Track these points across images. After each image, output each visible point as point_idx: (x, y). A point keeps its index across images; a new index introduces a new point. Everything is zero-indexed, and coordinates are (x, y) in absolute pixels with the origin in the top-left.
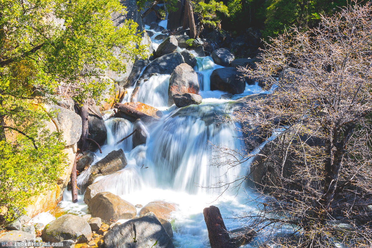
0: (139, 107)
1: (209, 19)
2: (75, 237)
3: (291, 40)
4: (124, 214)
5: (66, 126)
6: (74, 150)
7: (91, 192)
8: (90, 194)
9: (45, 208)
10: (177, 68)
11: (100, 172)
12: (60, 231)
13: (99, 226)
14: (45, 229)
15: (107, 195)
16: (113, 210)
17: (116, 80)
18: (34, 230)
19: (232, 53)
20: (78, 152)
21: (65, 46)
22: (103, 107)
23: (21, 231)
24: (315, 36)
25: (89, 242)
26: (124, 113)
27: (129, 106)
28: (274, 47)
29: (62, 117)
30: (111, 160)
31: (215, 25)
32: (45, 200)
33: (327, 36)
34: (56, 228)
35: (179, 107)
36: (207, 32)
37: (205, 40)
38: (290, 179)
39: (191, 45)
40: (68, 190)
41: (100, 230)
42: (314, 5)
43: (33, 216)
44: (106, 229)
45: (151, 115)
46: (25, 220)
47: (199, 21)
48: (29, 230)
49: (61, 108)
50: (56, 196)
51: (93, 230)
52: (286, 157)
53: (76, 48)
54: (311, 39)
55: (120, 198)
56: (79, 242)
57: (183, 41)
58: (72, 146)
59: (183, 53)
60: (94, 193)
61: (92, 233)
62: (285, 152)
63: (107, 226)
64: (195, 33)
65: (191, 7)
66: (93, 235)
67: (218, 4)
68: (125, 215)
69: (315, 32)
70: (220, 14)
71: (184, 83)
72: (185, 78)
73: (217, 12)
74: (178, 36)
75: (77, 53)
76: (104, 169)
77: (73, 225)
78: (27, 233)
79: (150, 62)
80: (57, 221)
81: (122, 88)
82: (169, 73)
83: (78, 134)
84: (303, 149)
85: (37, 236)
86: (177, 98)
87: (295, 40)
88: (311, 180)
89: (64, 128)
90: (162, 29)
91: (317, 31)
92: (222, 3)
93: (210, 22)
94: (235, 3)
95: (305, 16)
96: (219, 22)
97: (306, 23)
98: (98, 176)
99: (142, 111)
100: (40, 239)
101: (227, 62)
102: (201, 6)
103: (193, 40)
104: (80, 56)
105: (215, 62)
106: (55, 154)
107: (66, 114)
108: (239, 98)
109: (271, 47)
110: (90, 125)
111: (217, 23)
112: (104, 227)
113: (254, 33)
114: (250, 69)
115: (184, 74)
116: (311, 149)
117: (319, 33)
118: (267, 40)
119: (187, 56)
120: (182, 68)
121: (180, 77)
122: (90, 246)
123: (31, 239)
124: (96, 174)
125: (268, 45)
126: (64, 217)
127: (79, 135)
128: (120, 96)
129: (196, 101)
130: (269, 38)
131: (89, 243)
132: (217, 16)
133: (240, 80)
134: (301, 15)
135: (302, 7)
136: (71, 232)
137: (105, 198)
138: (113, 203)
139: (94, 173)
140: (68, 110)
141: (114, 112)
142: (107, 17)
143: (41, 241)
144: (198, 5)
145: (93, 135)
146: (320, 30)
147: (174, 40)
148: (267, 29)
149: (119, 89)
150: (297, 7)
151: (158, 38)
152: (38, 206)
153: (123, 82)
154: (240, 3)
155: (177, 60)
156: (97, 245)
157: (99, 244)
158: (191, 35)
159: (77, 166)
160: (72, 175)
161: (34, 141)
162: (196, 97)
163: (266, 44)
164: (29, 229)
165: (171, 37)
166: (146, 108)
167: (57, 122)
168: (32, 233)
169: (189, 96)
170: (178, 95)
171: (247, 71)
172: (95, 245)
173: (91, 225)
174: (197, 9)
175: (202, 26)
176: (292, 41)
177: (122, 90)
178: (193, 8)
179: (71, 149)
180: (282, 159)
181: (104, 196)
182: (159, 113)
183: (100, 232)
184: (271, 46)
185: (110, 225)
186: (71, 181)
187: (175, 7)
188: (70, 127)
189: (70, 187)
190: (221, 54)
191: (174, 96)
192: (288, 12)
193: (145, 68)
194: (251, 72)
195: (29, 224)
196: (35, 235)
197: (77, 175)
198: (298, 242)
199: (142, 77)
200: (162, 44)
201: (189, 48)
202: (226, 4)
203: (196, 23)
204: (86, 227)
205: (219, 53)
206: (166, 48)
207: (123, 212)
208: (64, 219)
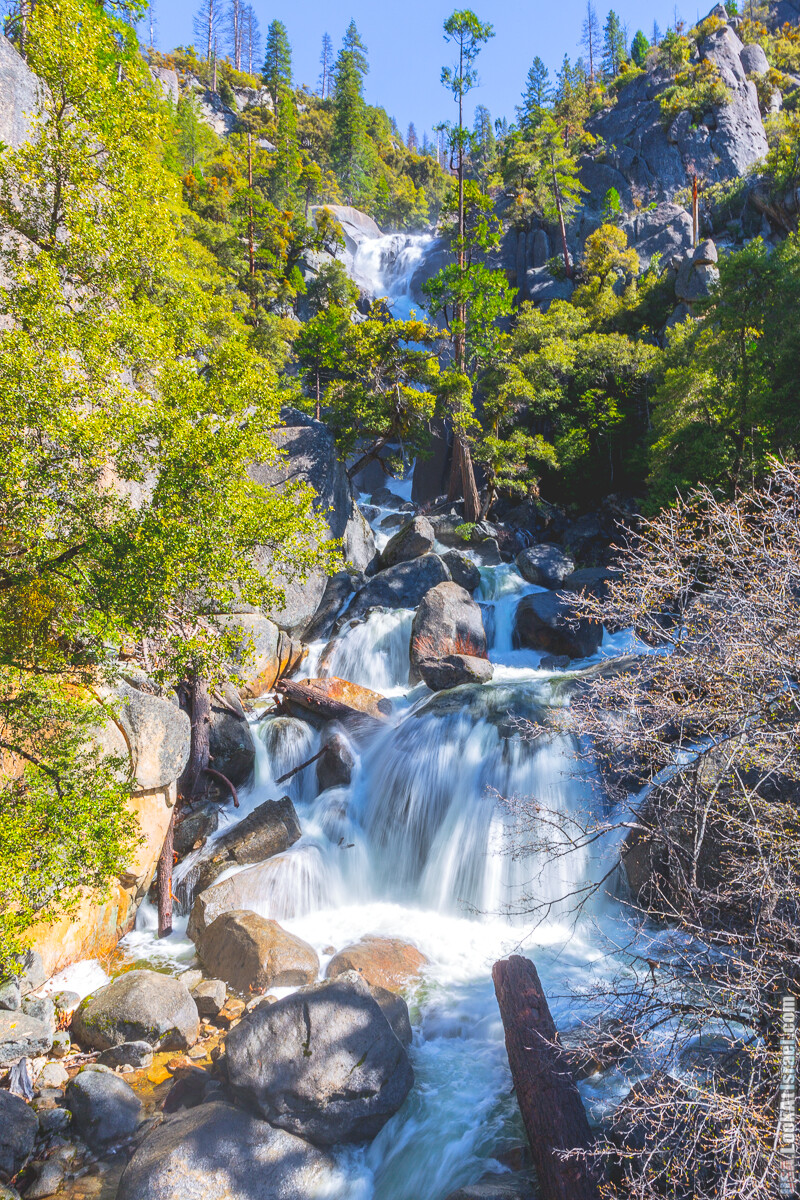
0: (337, 689)
1: (511, 476)
2: (155, 1035)
3: (695, 523)
4: (287, 973)
5: (150, 738)
6: (167, 800)
7: (206, 911)
8: (202, 914)
9: (88, 951)
10: (431, 593)
11: (232, 856)
12: (117, 1015)
13: (219, 1003)
14: (81, 1008)
15: (244, 919)
16: (257, 959)
17: (284, 624)
18: (53, 1011)
19: (569, 557)
20: (180, 804)
21: (133, 547)
22: (249, 690)
23: (18, 1013)
24: (758, 510)
25: (190, 1048)
26: (298, 705)
27: (310, 687)
28: (652, 540)
29: (142, 717)
30: (261, 824)
31: (524, 488)
32: (89, 928)
33: (792, 511)
34: (107, 1007)
35: (436, 691)
36: (507, 507)
37: (502, 524)
38: (715, 892)
39: (467, 537)
40: (151, 901)
41: (221, 1014)
42: (768, 437)
43: (55, 972)
44: (236, 1014)
45: (365, 710)
46: (34, 981)
47: (486, 480)
48: (39, 1012)
49: (141, 693)
50: (119, 917)
51: (202, 1015)
52: (703, 832)
53: (161, 549)
54: (750, 520)
55: (277, 929)
56: (165, 1048)
57: (447, 529)
58: (163, 789)
59: (447, 558)
60: (213, 910)
61: (201, 1022)
62: (700, 818)
63: (241, 1005)
64: (478, 510)
65: (467, 450)
66: (203, 1028)
67: (531, 440)
68: (289, 976)
69: (757, 501)
70: (537, 465)
71: (447, 628)
72: (451, 617)
73: (530, 460)
74: (437, 518)
75: (163, 562)
76: (241, 848)
77: (152, 1000)
78: (32, 1020)
79: (367, 580)
80: (113, 989)
81: (297, 643)
82: (410, 605)
83: (179, 759)
84: (749, 809)
85: (59, 1028)
86: (430, 668)
87: (706, 522)
88: (776, 897)
89: (144, 744)
90: (398, 501)
91: (763, 500)
92: (540, 437)
93: (511, 483)
94: (573, 437)
95: (746, 463)
96: (534, 482)
97: (750, 479)
98: (227, 867)
99: (345, 699)
100: (65, 1036)
101: (555, 579)
102: (489, 447)
103: (473, 525)
104: (169, 569)
105: (526, 577)
106: (106, 813)
107: (152, 707)
108: (586, 668)
109: (643, 542)
110: (214, 735)
111: (529, 486)
112: (233, 1007)
113: (622, 507)
114: (592, 599)
115: (447, 607)
116: (771, 809)
117: (769, 505)
118: (633, 523)
119: (455, 563)
120: (444, 593)
121: (439, 614)
122: (193, 1060)
123: (42, 1037)
124: (221, 862)
125: (636, 536)
126: (130, 978)
127: (181, 762)
128: (292, 663)
129: (477, 674)
130: (636, 520)
131: (190, 1052)
132: (530, 467)
133: (567, 626)
134: (737, 461)
135: (738, 441)
136: (144, 1020)
137: (239, 928)
138: (259, 943)
139: (216, 860)
140: (158, 699)
141: (273, 701)
142: (239, 476)
143: (67, 1042)
144: (484, 444)
145: (220, 759)
146: (771, 494)
147: (424, 527)
148: (653, 496)
149: (289, 647)
150: (726, 441)
151: (389, 522)
152: (71, 945)
153: (299, 627)
154: (585, 437)
155: (432, 574)
156: (209, 1058)
157: (215, 1054)
158: (467, 514)
159: (176, 840)
160: (160, 862)
161: (58, 780)
162: (476, 665)
163: (631, 535)
164: (40, 1009)
165: (419, 519)
166: (352, 691)
167: (128, 728)
168: (47, 1018)
169: (460, 662)
170: (432, 660)
171: (586, 602)
172: (205, 1058)
173: (198, 1000)
174: (480, 453)
175: (495, 492)
176: (699, 524)
177: (298, 647)
178: (472, 451)
179: (161, 797)
180: (693, 836)
181: (237, 921)
182: (385, 705)
183: (221, 1022)
184: (643, 538)
185: (246, 1003)
186: (159, 879)
187: (428, 449)
188: (161, 741)
189: (155, 894)
190: (539, 559)
191: (422, 661)
192: (703, 454)
193: (354, 594)
194: (594, 605)
195: (42, 995)
196: (54, 1026)
197: (175, 865)
198: (747, 1082)
199: (348, 615)
200: (396, 537)
201: (462, 544)
202: (550, 439)
203: (479, 486)
204: (185, 1007)
205: (535, 555)
206: (407, 544)
207: (285, 968)
208: (132, 984)
